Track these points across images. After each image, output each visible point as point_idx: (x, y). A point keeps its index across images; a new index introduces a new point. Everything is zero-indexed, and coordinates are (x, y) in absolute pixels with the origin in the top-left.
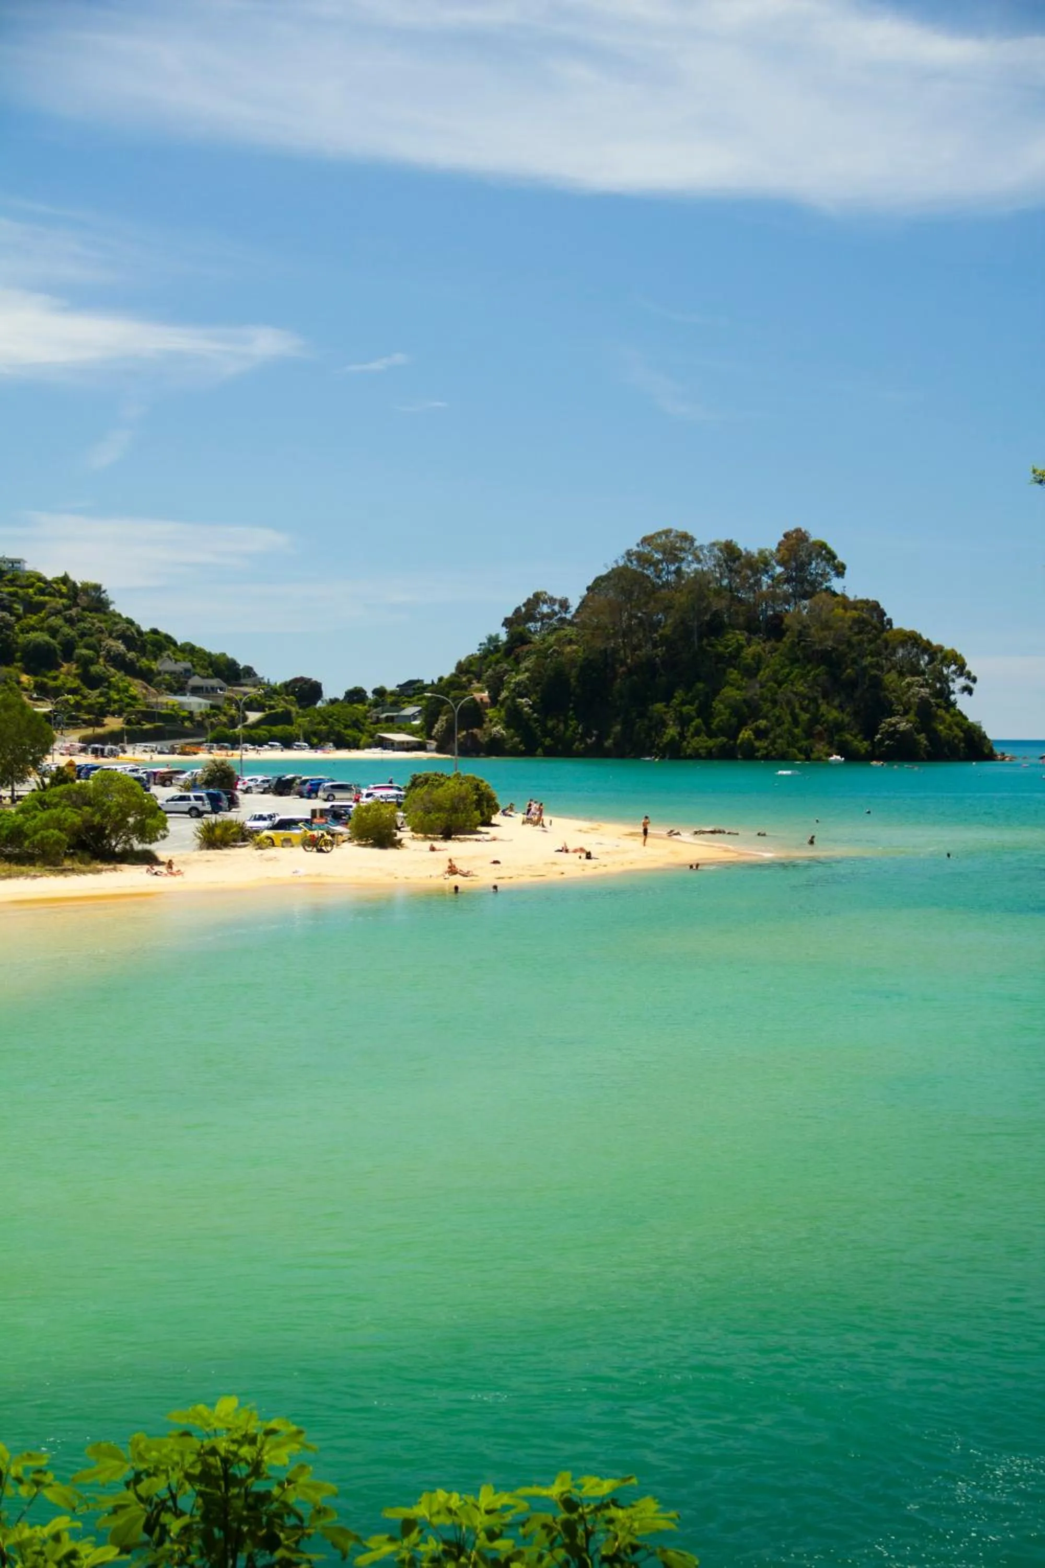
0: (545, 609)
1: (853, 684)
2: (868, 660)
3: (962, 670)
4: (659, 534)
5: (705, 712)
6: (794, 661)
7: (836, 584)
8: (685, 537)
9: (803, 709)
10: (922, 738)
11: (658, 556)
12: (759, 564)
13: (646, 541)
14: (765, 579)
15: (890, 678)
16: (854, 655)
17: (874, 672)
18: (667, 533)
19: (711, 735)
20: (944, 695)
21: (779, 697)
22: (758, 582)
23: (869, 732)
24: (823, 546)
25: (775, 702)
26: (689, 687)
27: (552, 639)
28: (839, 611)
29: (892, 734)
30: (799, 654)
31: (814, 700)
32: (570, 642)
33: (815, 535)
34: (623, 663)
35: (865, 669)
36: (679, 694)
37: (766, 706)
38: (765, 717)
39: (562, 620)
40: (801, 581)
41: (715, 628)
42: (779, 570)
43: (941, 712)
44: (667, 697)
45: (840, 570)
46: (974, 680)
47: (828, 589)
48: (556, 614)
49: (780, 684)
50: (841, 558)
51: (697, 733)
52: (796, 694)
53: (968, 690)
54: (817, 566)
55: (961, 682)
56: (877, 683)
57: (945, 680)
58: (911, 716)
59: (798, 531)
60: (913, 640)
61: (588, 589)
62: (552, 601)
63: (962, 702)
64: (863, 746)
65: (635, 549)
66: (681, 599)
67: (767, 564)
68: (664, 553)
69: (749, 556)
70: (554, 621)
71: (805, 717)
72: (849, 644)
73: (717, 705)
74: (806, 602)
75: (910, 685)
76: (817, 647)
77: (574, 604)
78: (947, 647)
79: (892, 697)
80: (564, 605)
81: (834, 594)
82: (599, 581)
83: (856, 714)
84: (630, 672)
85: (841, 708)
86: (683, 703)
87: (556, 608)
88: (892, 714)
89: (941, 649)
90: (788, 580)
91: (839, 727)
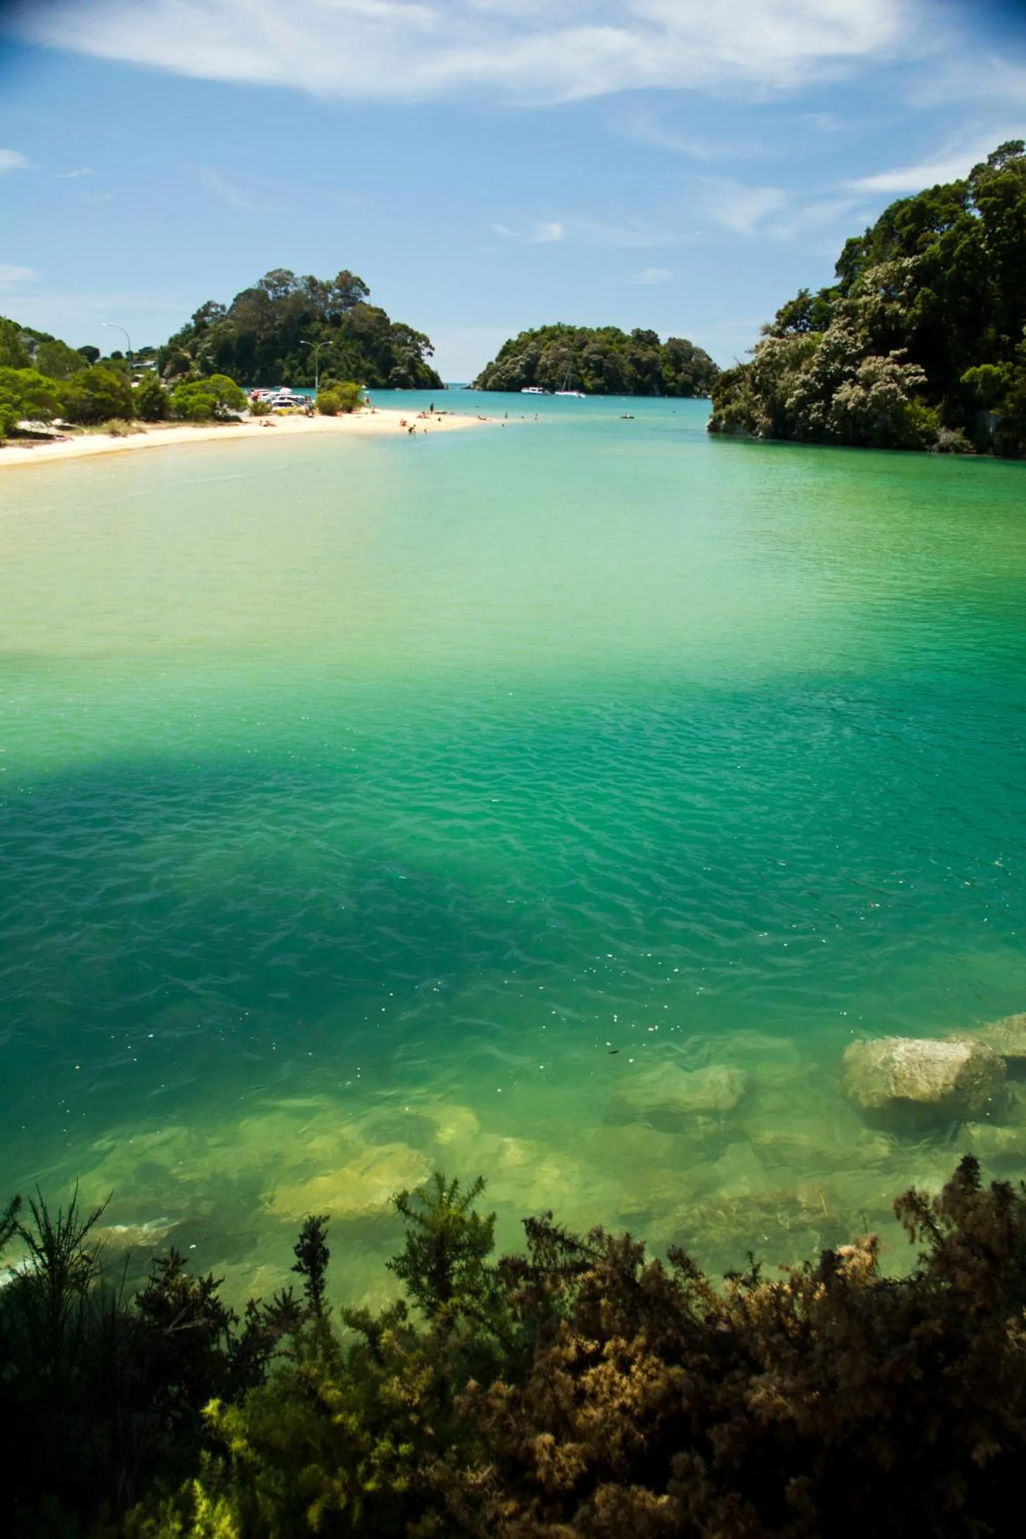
0: (213, 310)
1: (376, 350)
2: (383, 339)
3: (428, 344)
4: (276, 271)
5: (303, 362)
6: (347, 338)
7: (366, 299)
8: (289, 273)
9: (353, 362)
10: (411, 378)
11: (276, 283)
12: (327, 288)
13: (269, 274)
14: (330, 296)
15: (395, 347)
16: (376, 335)
17: (387, 344)
18: (280, 270)
19: (307, 375)
20: (418, 355)
21: (340, 356)
22: (326, 298)
23: (385, 373)
24: (359, 279)
25: (338, 359)
26: (295, 351)
27: (221, 325)
28: (369, 313)
29: (397, 375)
30: (349, 334)
31: (357, 358)
32: (231, 327)
33: (355, 274)
34: (259, 338)
35: (382, 343)
36: (290, 355)
37: (335, 361)
38: (334, 366)
39: (222, 316)
40: (349, 297)
41: (306, 319)
42: (337, 291)
43: (420, 365)
44: (283, 357)
45: (367, 292)
46: (433, 349)
47: (361, 302)
48: (218, 312)
49: (340, 350)
50: (368, 286)
51: (300, 374)
52: (350, 355)
53: (430, 354)
54: (356, 289)
55: (427, 350)
56: (388, 350)
57: (418, 348)
58: (405, 366)
59: (346, 271)
60: (404, 328)
61: (235, 300)
62: (217, 306)
63: (427, 360)
64: (382, 381)
65: (264, 279)
66: (289, 305)
67: (330, 288)
68: (278, 281)
69: (322, 284)
70: (218, 316)
71: (354, 366)
72: (375, 329)
73: (310, 360)
74: (350, 308)
75: (404, 351)
76: (359, 331)
77: (228, 307)
78: (420, 332)
79: (396, 357)
80: (223, 308)
81: (365, 304)
82: (240, 295)
83: (378, 365)
84: (263, 343)
85: (371, 362)
86: (292, 359)
87: (219, 309)
88: (396, 365)
89: (417, 333)
90: (341, 297)
91: (369, 372)
